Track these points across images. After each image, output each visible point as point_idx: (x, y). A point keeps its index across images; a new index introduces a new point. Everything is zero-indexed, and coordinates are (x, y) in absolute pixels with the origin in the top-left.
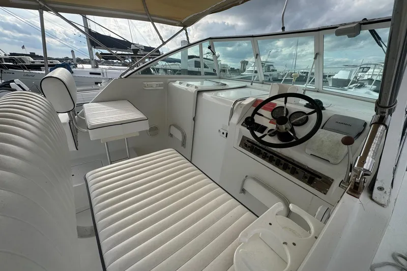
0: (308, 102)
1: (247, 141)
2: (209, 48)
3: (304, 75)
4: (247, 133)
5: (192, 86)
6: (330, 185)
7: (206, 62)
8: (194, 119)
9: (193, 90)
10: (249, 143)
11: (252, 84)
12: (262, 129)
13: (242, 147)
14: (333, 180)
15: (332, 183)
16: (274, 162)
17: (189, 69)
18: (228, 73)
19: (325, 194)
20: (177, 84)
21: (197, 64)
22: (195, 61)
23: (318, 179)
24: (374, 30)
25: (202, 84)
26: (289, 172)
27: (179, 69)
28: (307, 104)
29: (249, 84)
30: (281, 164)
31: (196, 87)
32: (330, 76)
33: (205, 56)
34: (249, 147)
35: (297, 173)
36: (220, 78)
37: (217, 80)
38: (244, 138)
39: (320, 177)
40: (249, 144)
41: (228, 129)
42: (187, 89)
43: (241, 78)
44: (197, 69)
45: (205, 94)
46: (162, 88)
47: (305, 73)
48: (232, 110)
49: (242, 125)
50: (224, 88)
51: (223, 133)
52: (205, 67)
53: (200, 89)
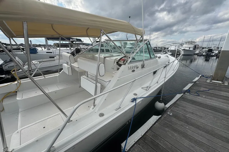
9: (103, 57)
20: (97, 56)
29: (120, 54)
31: (104, 56)
36: (111, 53)
45: (106, 58)
46: (92, 57)
48: (114, 61)
50: (112, 56)
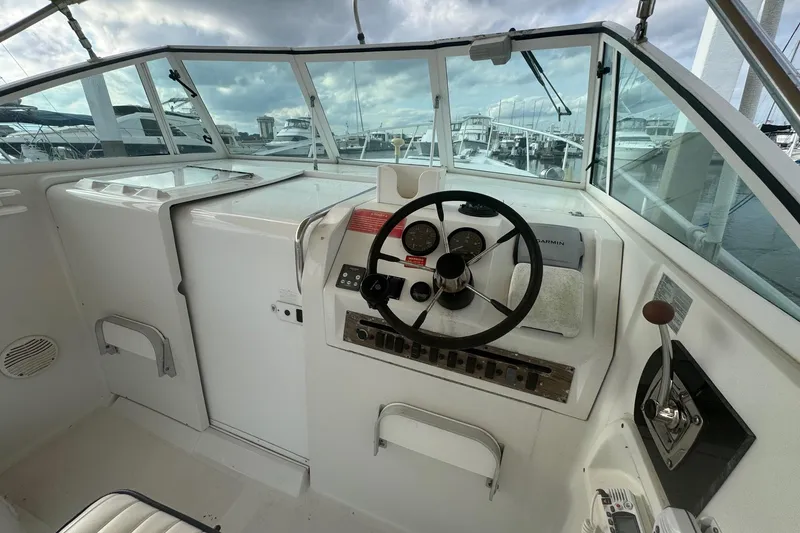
0: (465, 203)
1: (362, 322)
2: (174, 76)
3: (380, 139)
4: (357, 302)
5: (145, 191)
6: (569, 380)
7: (177, 123)
8: (182, 289)
9: (154, 204)
10: (369, 328)
11: (316, 168)
12: (394, 286)
13: (354, 342)
14: (573, 369)
15: (572, 376)
16: (445, 361)
17: (127, 139)
18: (236, 144)
19: (564, 402)
20: (84, 190)
21: (151, 128)
22: (142, 121)
23: (544, 374)
24: (530, 52)
25: (179, 181)
26: (483, 375)
27: (95, 141)
28: (463, 206)
29: (309, 168)
30: (461, 362)
31: (161, 195)
32: (415, 139)
33: (167, 108)
34: (372, 337)
35: (500, 372)
36: (229, 158)
37: (222, 165)
38: (351, 317)
39: (548, 370)
40: (369, 330)
41: (300, 301)
42: (130, 203)
43: (273, 155)
44: (153, 140)
46: (22, 209)
47: (380, 135)
48: (299, 248)
49: (338, 285)
50: (249, 186)
51: (287, 313)
52: (176, 133)
53: (175, 198)
